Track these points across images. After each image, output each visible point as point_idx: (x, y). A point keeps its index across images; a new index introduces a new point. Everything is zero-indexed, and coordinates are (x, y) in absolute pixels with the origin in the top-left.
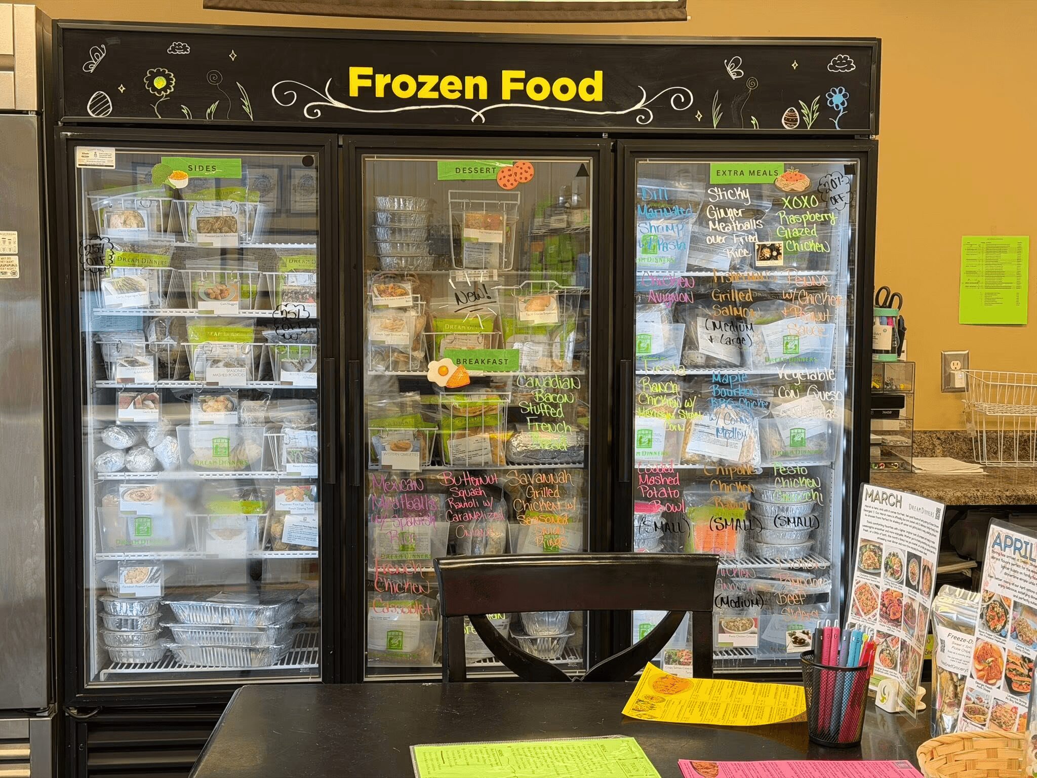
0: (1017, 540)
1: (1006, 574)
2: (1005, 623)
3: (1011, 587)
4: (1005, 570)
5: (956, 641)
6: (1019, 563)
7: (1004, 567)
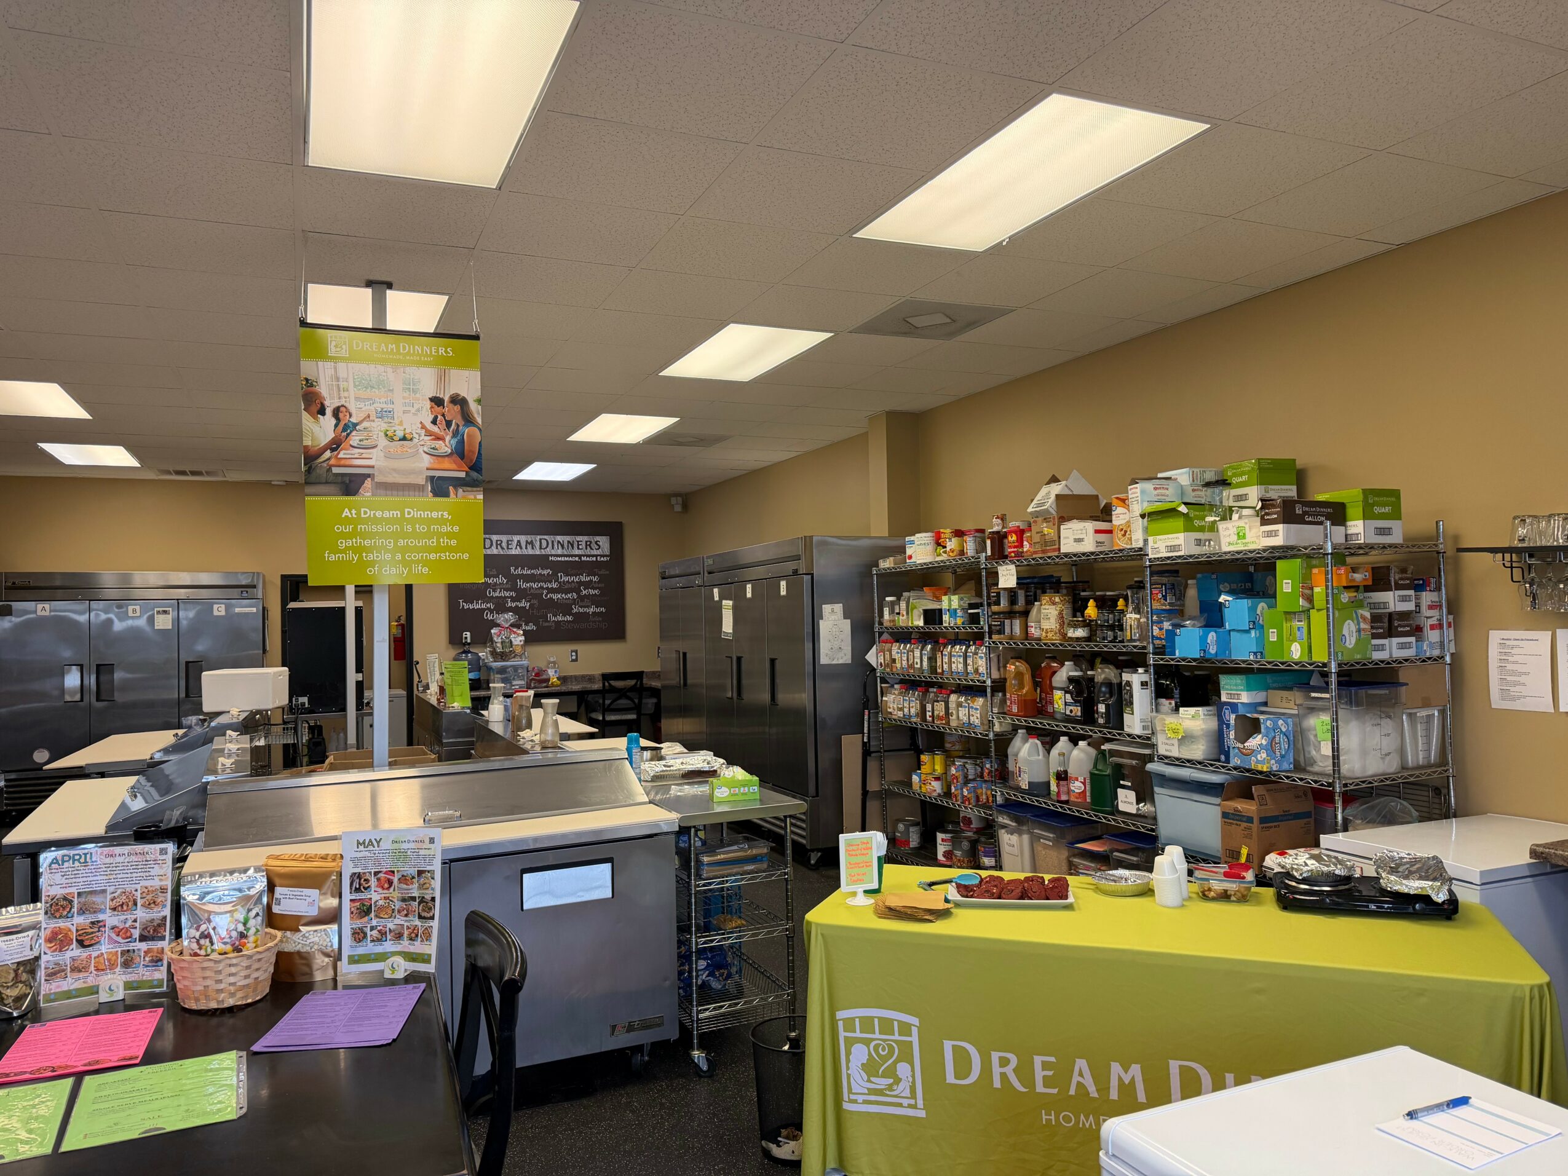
0: (74, 855)
1: (66, 879)
2: (71, 909)
3: (73, 885)
4: (65, 877)
5: (6, 943)
6: (80, 868)
7: (63, 876)
